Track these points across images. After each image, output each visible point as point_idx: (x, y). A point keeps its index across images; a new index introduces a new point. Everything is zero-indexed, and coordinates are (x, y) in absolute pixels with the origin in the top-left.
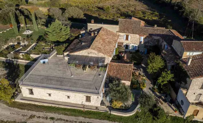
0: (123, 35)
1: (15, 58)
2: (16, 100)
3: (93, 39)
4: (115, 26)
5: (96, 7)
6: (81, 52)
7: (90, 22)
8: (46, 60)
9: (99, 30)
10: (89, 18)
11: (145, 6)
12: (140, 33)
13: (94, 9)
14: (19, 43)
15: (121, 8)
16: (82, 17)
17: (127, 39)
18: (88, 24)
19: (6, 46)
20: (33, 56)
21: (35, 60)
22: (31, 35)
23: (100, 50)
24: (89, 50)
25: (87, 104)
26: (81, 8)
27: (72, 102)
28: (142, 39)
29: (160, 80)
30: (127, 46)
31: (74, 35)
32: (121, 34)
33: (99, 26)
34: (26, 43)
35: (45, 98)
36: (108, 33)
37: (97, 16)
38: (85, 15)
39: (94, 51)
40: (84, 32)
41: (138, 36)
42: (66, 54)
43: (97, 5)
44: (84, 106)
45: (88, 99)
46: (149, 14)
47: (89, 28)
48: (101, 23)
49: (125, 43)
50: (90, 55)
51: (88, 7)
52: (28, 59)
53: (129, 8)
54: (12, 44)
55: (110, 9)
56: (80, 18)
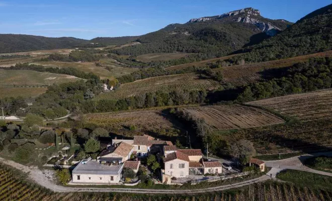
0: (136, 146)
1: (61, 164)
2: (69, 184)
3: (116, 148)
4: (130, 140)
5: (122, 126)
6: (108, 155)
7: (114, 139)
8: (86, 162)
9: (119, 144)
10: (113, 136)
11: (171, 123)
12: (146, 144)
13: (119, 129)
14: (60, 156)
15: (147, 126)
16: (107, 135)
17: (139, 149)
18: (113, 140)
19: (51, 158)
20: (74, 162)
21: (76, 165)
22: (69, 150)
23: (119, 154)
24: (113, 154)
25: (112, 182)
26: (106, 128)
27: (104, 182)
28: (149, 148)
29: (153, 168)
30: (140, 154)
31: (102, 148)
32: (135, 146)
33: (120, 141)
34: (66, 155)
35: (87, 181)
36: (125, 144)
37: (122, 134)
38: (110, 134)
39: (116, 154)
40: (110, 145)
41: (145, 146)
42: (98, 158)
43: (123, 123)
44: (109, 183)
45: (112, 179)
46: (172, 131)
47: (113, 143)
48: (121, 139)
49: (138, 151)
50: (113, 157)
51: (113, 127)
52: (70, 165)
53: (155, 127)
54: (54, 156)
55: (135, 127)
56: (106, 136)
